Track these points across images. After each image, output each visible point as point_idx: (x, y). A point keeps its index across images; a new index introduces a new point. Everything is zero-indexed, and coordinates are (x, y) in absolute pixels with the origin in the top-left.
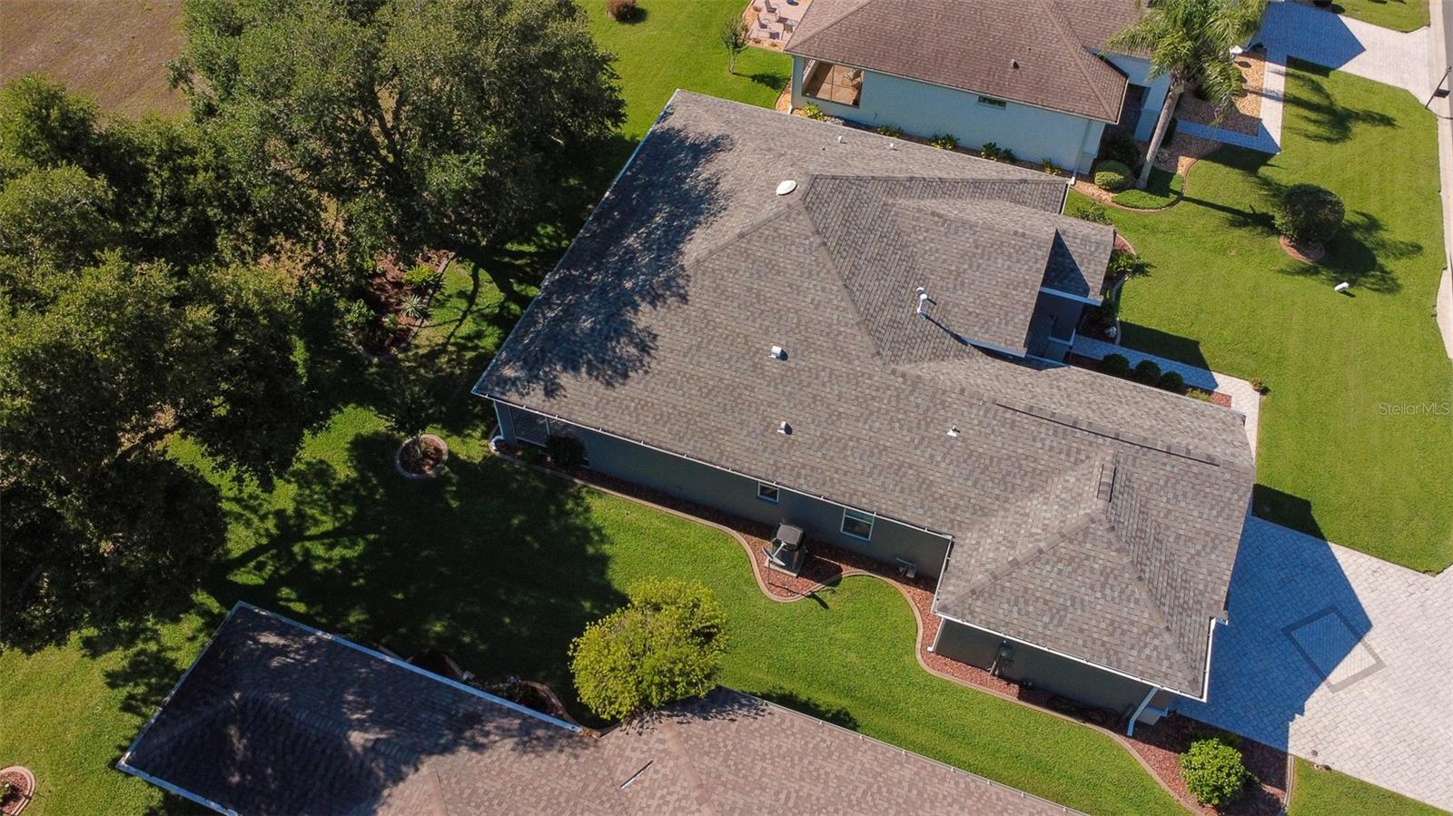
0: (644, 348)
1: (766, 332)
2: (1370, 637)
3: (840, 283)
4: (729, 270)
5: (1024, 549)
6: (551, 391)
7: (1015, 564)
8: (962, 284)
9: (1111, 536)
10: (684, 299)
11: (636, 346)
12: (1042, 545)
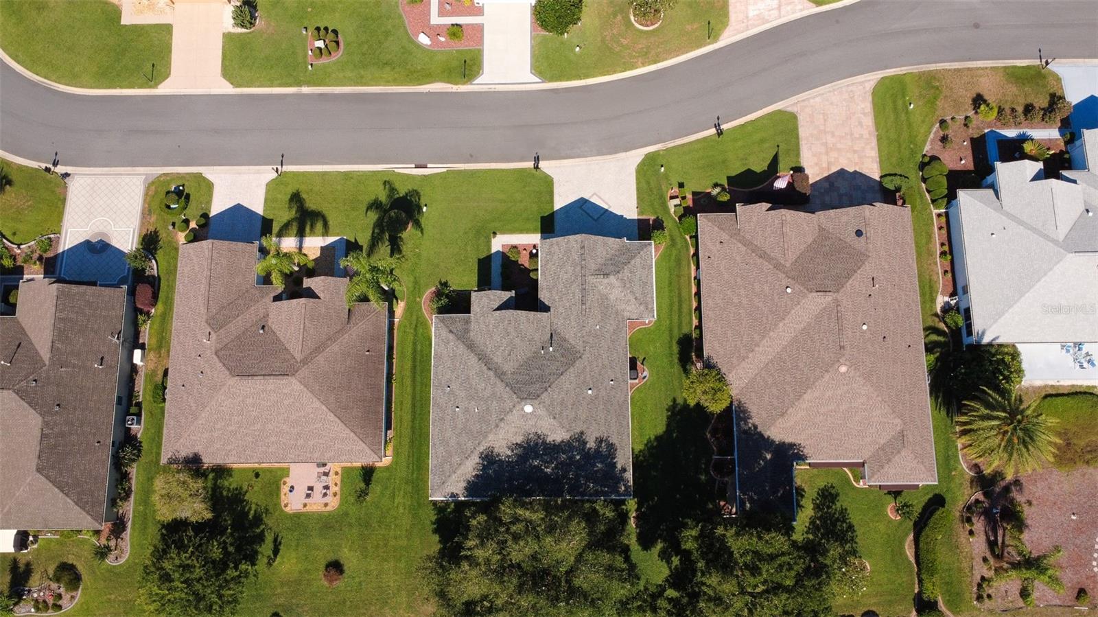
0: (601, 441)
1: (584, 398)
2: (586, 197)
3: (562, 377)
4: (567, 418)
5: (631, 297)
6: (624, 470)
7: (636, 299)
8: (533, 339)
9: (621, 272)
10: (582, 433)
11: (601, 444)
12: (629, 291)
